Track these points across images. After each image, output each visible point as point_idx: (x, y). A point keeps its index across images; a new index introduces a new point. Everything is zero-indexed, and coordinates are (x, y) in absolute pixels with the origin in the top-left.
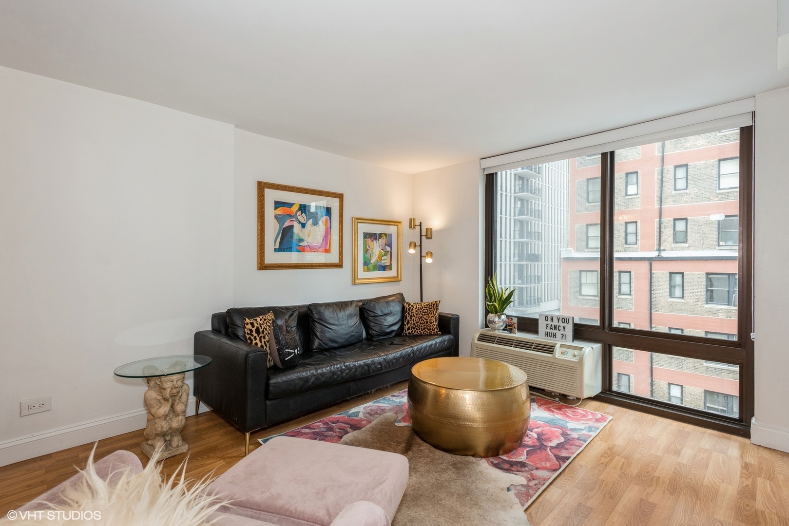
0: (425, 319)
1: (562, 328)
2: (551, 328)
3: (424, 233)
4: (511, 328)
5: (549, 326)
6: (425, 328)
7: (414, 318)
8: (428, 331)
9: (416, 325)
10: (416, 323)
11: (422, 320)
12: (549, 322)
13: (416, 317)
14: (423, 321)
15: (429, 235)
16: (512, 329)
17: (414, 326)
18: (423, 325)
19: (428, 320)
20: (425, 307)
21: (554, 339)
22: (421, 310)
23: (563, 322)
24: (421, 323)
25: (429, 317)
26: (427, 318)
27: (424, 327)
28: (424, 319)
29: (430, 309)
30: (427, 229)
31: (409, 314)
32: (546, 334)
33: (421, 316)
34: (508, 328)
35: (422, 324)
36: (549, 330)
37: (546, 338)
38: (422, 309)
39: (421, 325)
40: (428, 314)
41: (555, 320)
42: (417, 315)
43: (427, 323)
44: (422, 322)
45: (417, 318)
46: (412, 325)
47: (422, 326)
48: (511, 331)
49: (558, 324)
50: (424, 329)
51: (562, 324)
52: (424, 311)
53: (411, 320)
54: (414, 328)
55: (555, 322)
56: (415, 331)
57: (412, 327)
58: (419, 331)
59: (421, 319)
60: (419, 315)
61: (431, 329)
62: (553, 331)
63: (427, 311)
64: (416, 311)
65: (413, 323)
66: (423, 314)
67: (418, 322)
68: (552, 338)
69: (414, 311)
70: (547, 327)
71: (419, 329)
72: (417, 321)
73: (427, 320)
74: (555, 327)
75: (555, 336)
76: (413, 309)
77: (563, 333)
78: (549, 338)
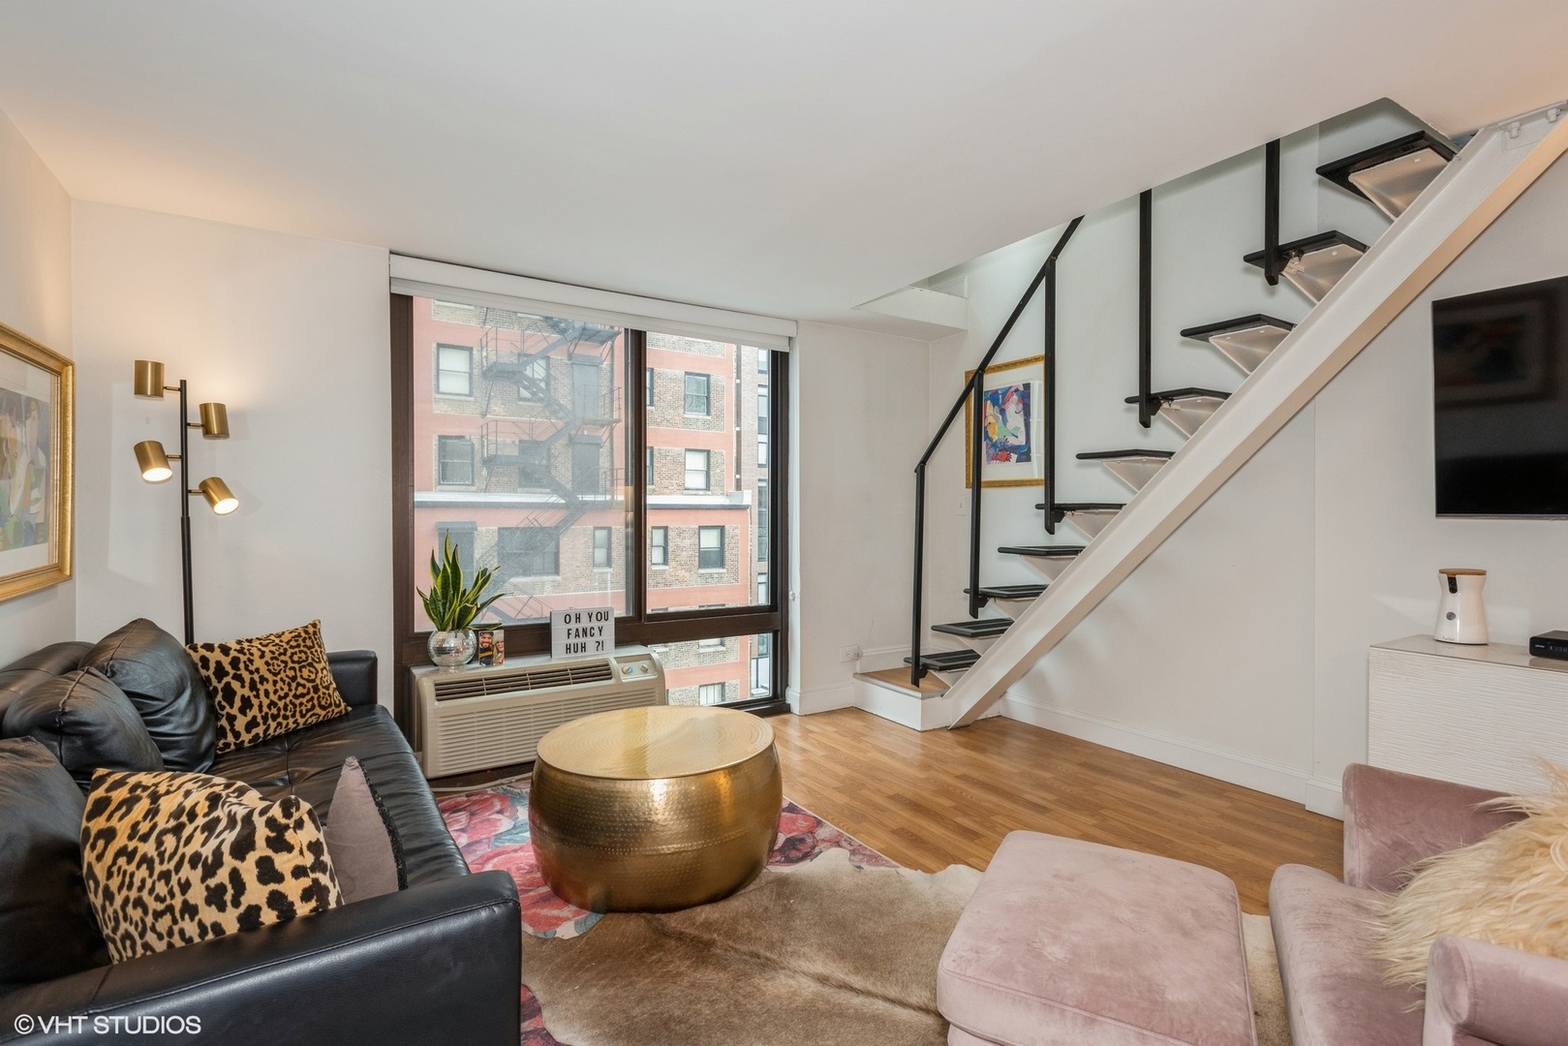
0: (308, 681)
1: (596, 632)
2: (577, 635)
3: (195, 417)
4: (490, 653)
5: (573, 632)
6: (313, 707)
7: (270, 687)
8: (323, 713)
9: (281, 704)
10: (280, 698)
11: (299, 684)
12: (573, 625)
13: (275, 683)
14: (304, 686)
15: (215, 423)
16: (491, 656)
17: (274, 711)
18: (304, 700)
19: (318, 681)
20: (292, 647)
21: (584, 654)
22: (282, 658)
23: (599, 618)
24: (296, 697)
25: (317, 672)
26: (313, 676)
27: (309, 706)
28: (303, 682)
29: (309, 648)
30: (205, 408)
31: (238, 678)
32: (568, 649)
33: (291, 673)
34: (483, 655)
35: (303, 695)
36: (573, 640)
37: (569, 655)
38: (285, 654)
39: (297, 702)
40: (310, 665)
41: (584, 618)
42: (275, 675)
43: (316, 689)
44: (301, 690)
45: (280, 684)
46: (265, 709)
47: (301, 704)
48: (488, 661)
49: (588, 625)
50: (308, 711)
51: (595, 624)
52: (296, 658)
53: (257, 696)
54: (274, 717)
55: (585, 623)
56: (280, 724)
57: (265, 718)
58: (291, 720)
59: (294, 685)
60: (283, 675)
61: (330, 705)
62: (581, 640)
63: (303, 656)
64: (267, 663)
65: (266, 702)
66: (297, 666)
67: (286, 695)
68: (579, 654)
69: (259, 663)
70: (569, 634)
71: (293, 716)
72: (282, 693)
73: (313, 681)
74: (585, 631)
75: (584, 647)
76: (251, 661)
77: (600, 639)
78: (573, 654)
